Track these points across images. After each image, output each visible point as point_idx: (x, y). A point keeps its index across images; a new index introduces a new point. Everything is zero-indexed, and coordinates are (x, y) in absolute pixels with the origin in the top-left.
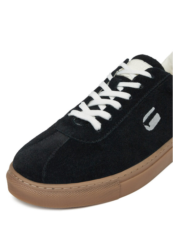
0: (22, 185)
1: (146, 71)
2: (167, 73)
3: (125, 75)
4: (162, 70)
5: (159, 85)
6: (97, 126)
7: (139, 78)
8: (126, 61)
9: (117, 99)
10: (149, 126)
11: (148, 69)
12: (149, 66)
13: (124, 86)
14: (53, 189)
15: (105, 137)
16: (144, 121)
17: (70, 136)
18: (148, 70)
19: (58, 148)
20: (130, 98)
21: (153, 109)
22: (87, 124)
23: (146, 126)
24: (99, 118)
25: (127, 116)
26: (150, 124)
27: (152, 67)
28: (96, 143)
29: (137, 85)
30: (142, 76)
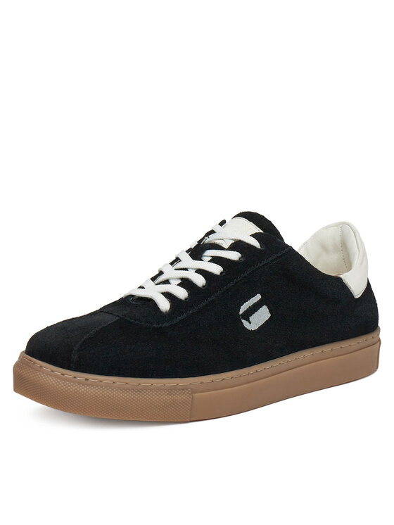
0: (39, 372)
1: (252, 236)
2: (287, 246)
3: (218, 242)
4: (279, 240)
5: (272, 261)
6: (164, 305)
7: (237, 245)
8: (223, 223)
9: (200, 271)
10: (250, 323)
11: (256, 233)
12: (258, 230)
13: (213, 255)
14: (87, 380)
15: (175, 322)
16: (241, 313)
17: (120, 315)
18: (254, 236)
19: (100, 327)
20: (221, 273)
21: (258, 297)
22: (149, 302)
23: (243, 321)
24: (168, 295)
25: (213, 298)
26: (251, 319)
27: (262, 232)
28: (161, 327)
29: (235, 256)
30: (245, 242)
